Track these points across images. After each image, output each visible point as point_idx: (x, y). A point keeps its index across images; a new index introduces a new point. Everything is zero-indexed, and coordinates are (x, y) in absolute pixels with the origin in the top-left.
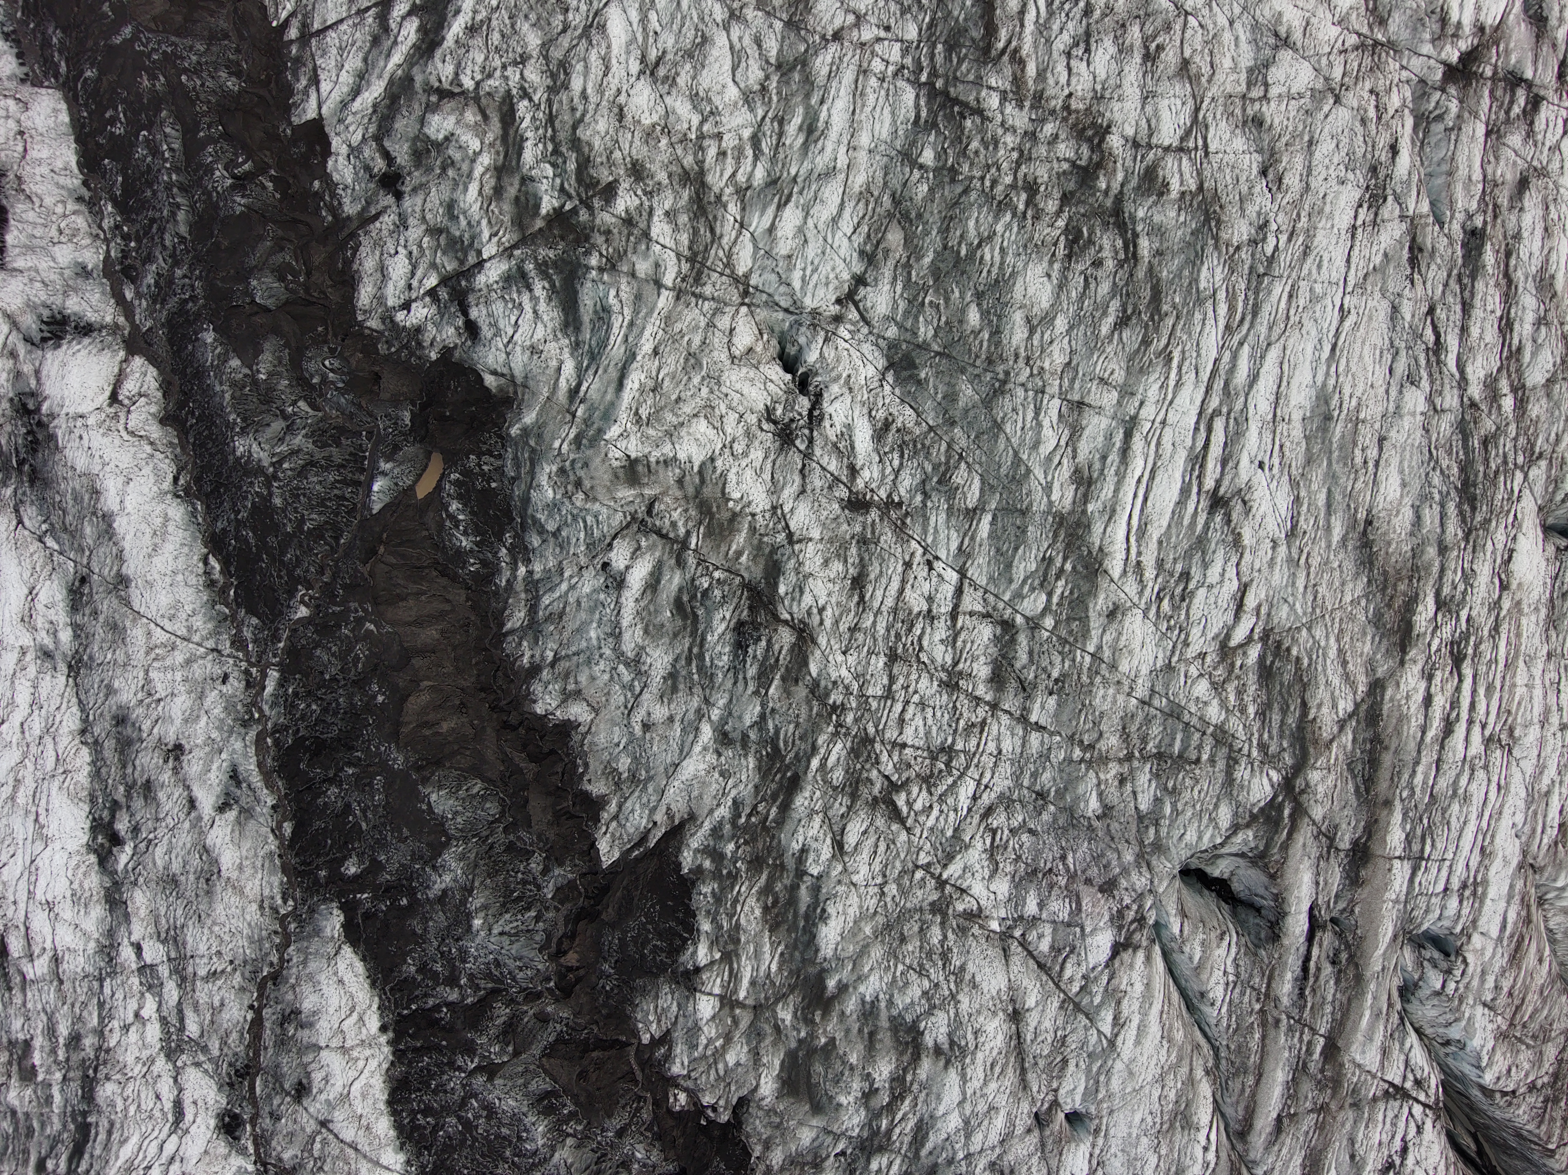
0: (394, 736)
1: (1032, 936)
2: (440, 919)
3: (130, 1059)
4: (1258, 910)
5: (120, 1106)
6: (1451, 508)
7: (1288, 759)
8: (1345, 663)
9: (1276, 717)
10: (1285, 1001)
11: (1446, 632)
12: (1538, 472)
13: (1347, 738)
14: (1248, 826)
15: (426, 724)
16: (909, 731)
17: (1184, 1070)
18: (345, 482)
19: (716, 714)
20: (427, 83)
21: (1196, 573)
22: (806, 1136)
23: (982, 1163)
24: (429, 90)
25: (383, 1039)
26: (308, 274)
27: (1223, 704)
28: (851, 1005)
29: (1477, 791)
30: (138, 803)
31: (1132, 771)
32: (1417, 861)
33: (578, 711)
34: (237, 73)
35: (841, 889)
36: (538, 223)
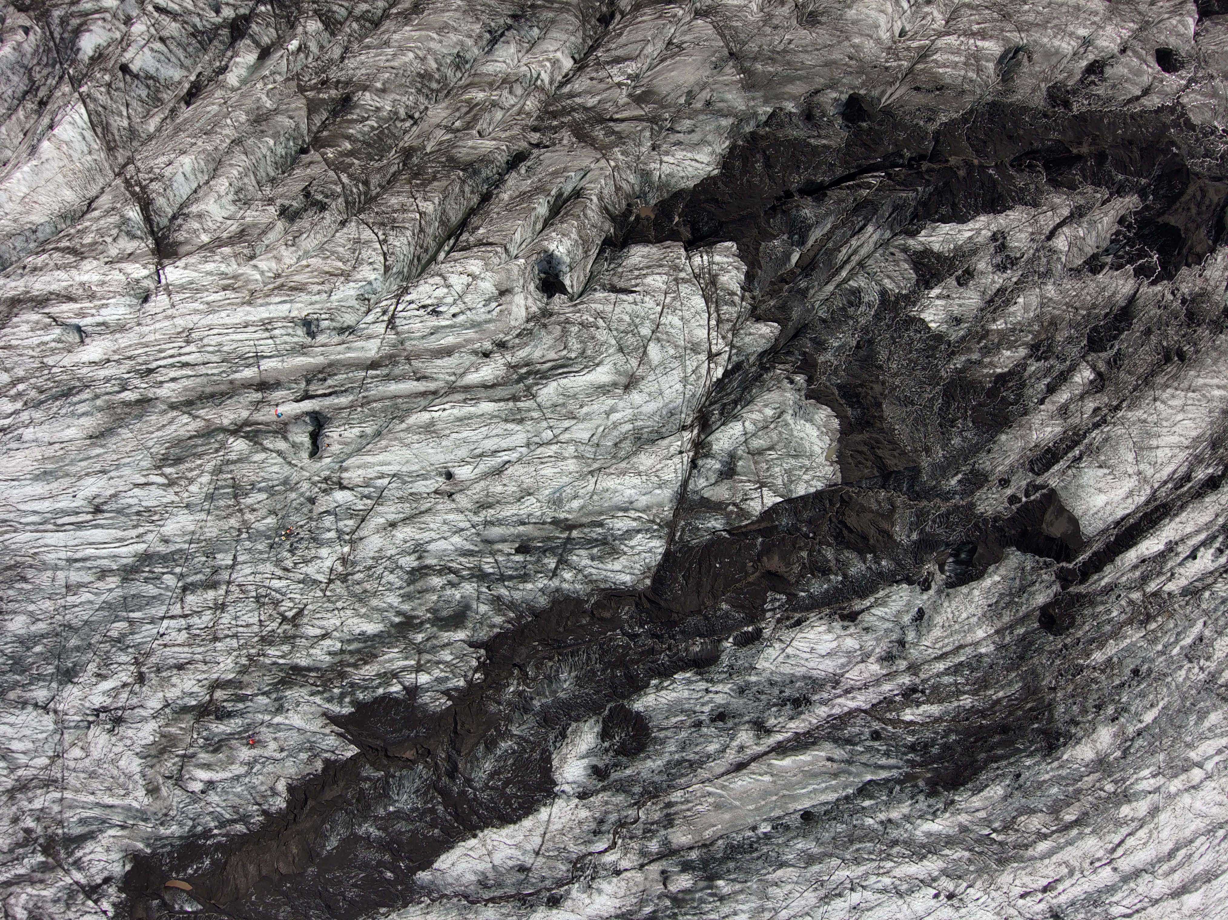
1: (348, 530)
2: (398, 826)
4: (313, 420)
6: (75, 399)
7: (220, 437)
8: (164, 426)
9: (200, 449)
10: (351, 397)
11: (137, 382)
12: (50, 361)
13: (202, 412)
14: (261, 444)
16: (252, 620)
17: (403, 434)
19: (267, 718)
21: (135, 509)
22: (483, 608)
23: (475, 518)
25: (481, 834)
27: (199, 476)
28: (406, 607)
29: (215, 340)
31: (247, 507)
32: (259, 357)
33: (281, 786)
35: (346, 629)
36: (50, 860)
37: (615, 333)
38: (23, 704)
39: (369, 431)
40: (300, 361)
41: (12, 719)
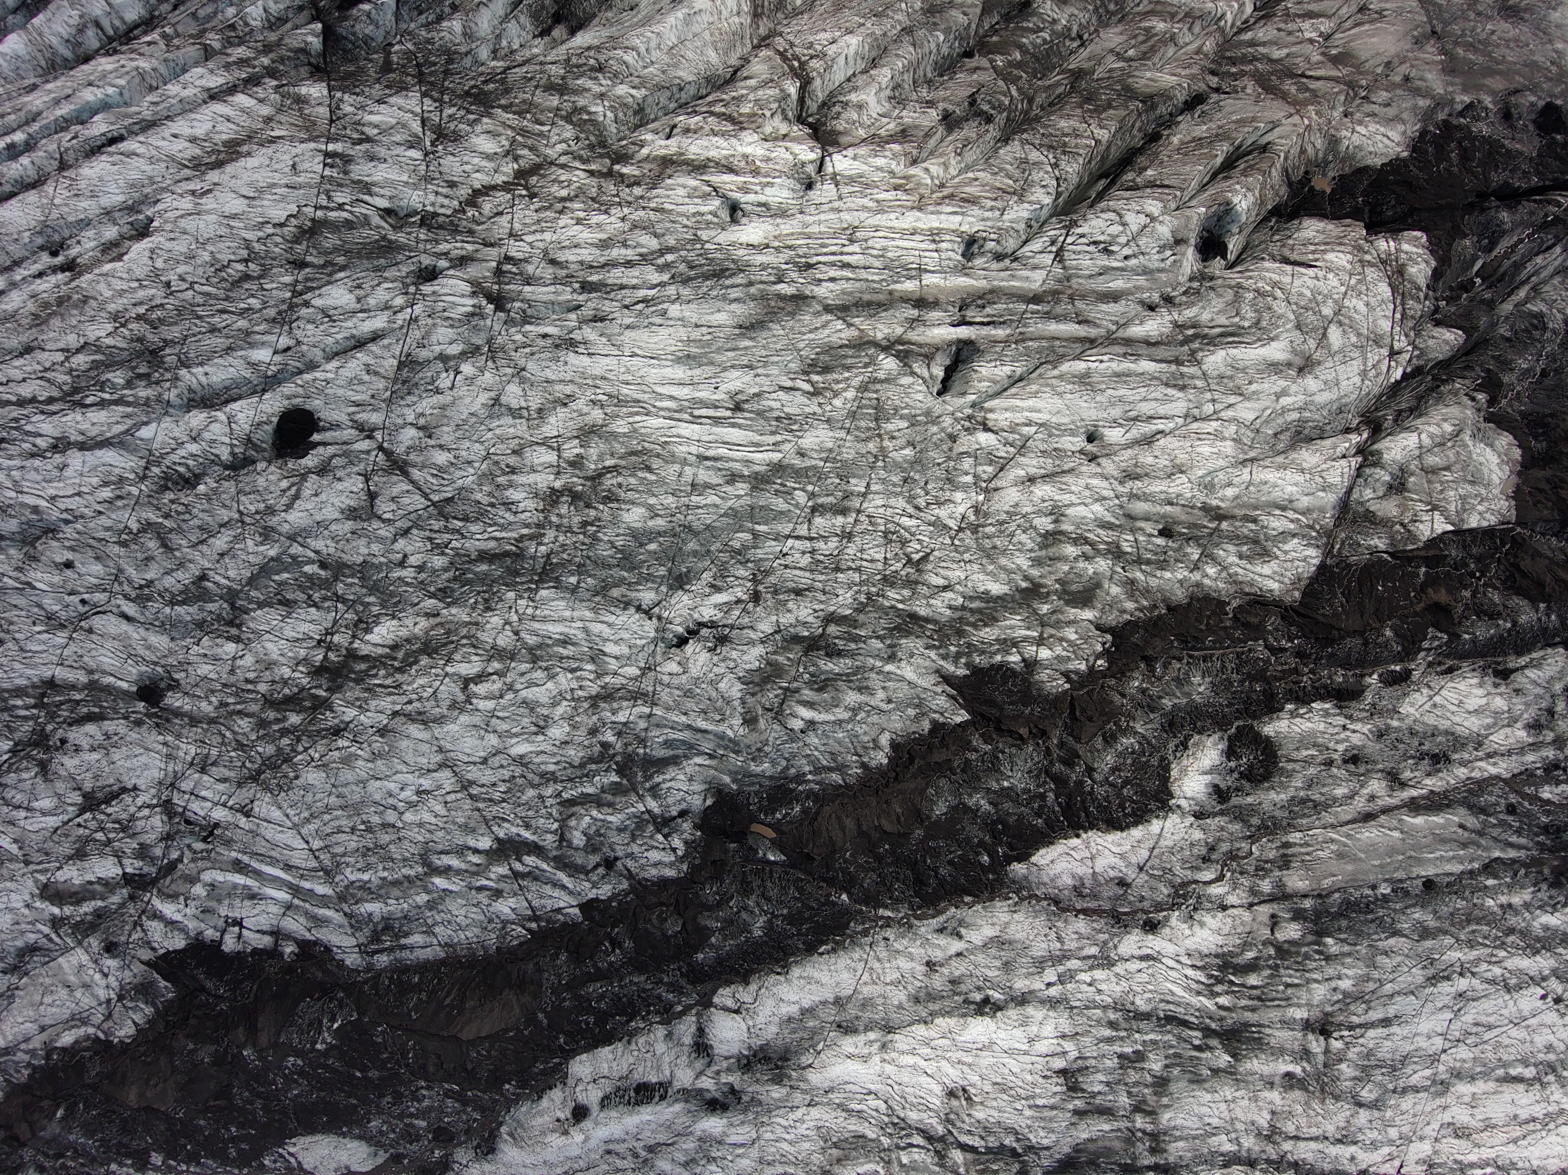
0: (906, 835)
1: (985, 477)
2: (1007, 806)
3: (1118, 989)
4: (959, 351)
5: (1150, 995)
6: (728, 282)
7: (871, 351)
8: (817, 329)
9: (849, 361)
10: (1008, 331)
11: (794, 275)
12: (704, 235)
13: (857, 321)
14: (910, 367)
15: (898, 820)
16: (877, 556)
17: (1054, 381)
18: (771, 877)
19: (878, 664)
20: (557, 848)
21: (776, 414)
22: (1115, 590)
23: (1120, 489)
24: (560, 847)
25: (1084, 836)
26: (662, 904)
27: (844, 390)
28: (1035, 572)
29: (879, 243)
30: (963, 988)
31: (887, 433)
32: (921, 270)
33: (885, 740)
34: (557, 955)
35: (970, 584)
36: (625, 782)
37: (1294, 307)
38: (626, 604)
39: (1019, 370)
40: (962, 281)
41: (611, 619)
